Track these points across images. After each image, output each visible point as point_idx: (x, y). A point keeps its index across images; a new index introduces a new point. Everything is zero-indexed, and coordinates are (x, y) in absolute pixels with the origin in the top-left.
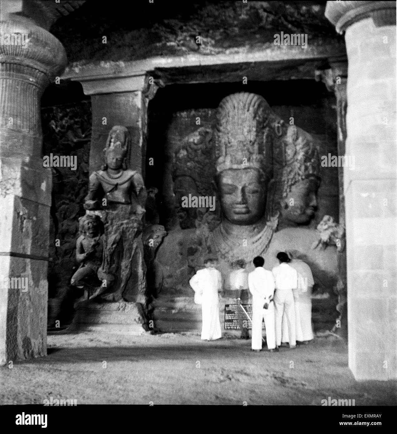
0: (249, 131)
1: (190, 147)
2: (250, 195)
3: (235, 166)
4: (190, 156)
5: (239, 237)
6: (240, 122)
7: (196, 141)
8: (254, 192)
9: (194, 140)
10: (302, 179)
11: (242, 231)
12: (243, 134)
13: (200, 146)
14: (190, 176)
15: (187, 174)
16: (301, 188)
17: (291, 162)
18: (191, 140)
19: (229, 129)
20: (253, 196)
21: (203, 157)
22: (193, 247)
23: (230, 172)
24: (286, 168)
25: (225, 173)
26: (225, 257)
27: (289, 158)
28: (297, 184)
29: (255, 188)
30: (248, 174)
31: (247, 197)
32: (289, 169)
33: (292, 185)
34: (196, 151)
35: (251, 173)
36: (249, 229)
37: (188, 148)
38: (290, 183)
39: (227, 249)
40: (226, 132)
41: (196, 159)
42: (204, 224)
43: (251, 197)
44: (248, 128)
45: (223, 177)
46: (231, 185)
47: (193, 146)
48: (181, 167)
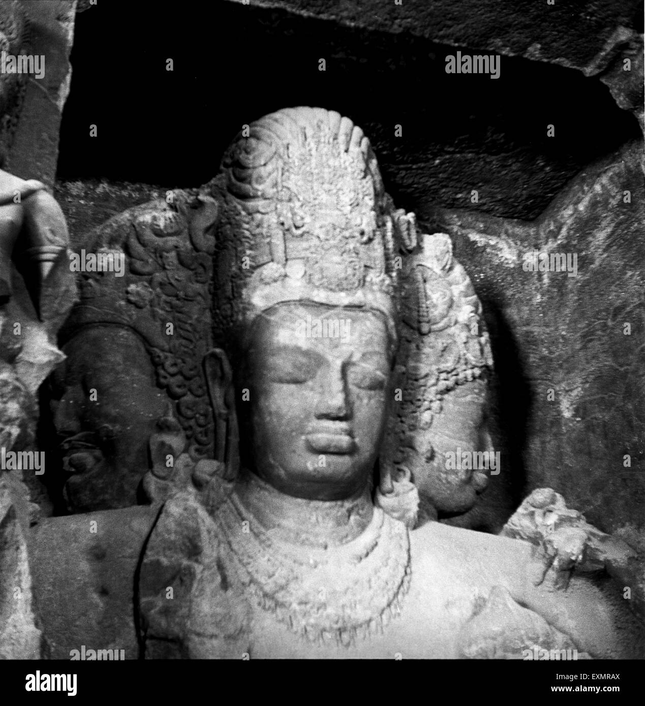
0: (355, 205)
1: (139, 238)
2: (363, 393)
3: (320, 296)
4: (138, 265)
5: (304, 536)
6: (326, 176)
7: (162, 223)
8: (376, 385)
9: (154, 218)
10: (474, 378)
11: (314, 519)
12: (337, 206)
13: (172, 241)
14: (135, 330)
15: (125, 319)
16: (469, 403)
17: (441, 325)
18: (147, 218)
19: (294, 189)
20: (370, 398)
21: (182, 275)
22: (165, 561)
23: (301, 311)
24: (431, 339)
25: (283, 311)
26: (279, 604)
27: (435, 313)
28: (459, 390)
29: (379, 373)
30: (358, 326)
31: (353, 398)
32: (440, 344)
33: (448, 390)
34: (159, 253)
35: (368, 323)
36: (334, 512)
37: (133, 241)
38: (442, 385)
39: (281, 575)
40: (284, 195)
41: (159, 276)
42: (183, 488)
43: (365, 401)
44: (352, 195)
45: (279, 325)
46: (307, 353)
47: (149, 235)
48: (103, 295)
